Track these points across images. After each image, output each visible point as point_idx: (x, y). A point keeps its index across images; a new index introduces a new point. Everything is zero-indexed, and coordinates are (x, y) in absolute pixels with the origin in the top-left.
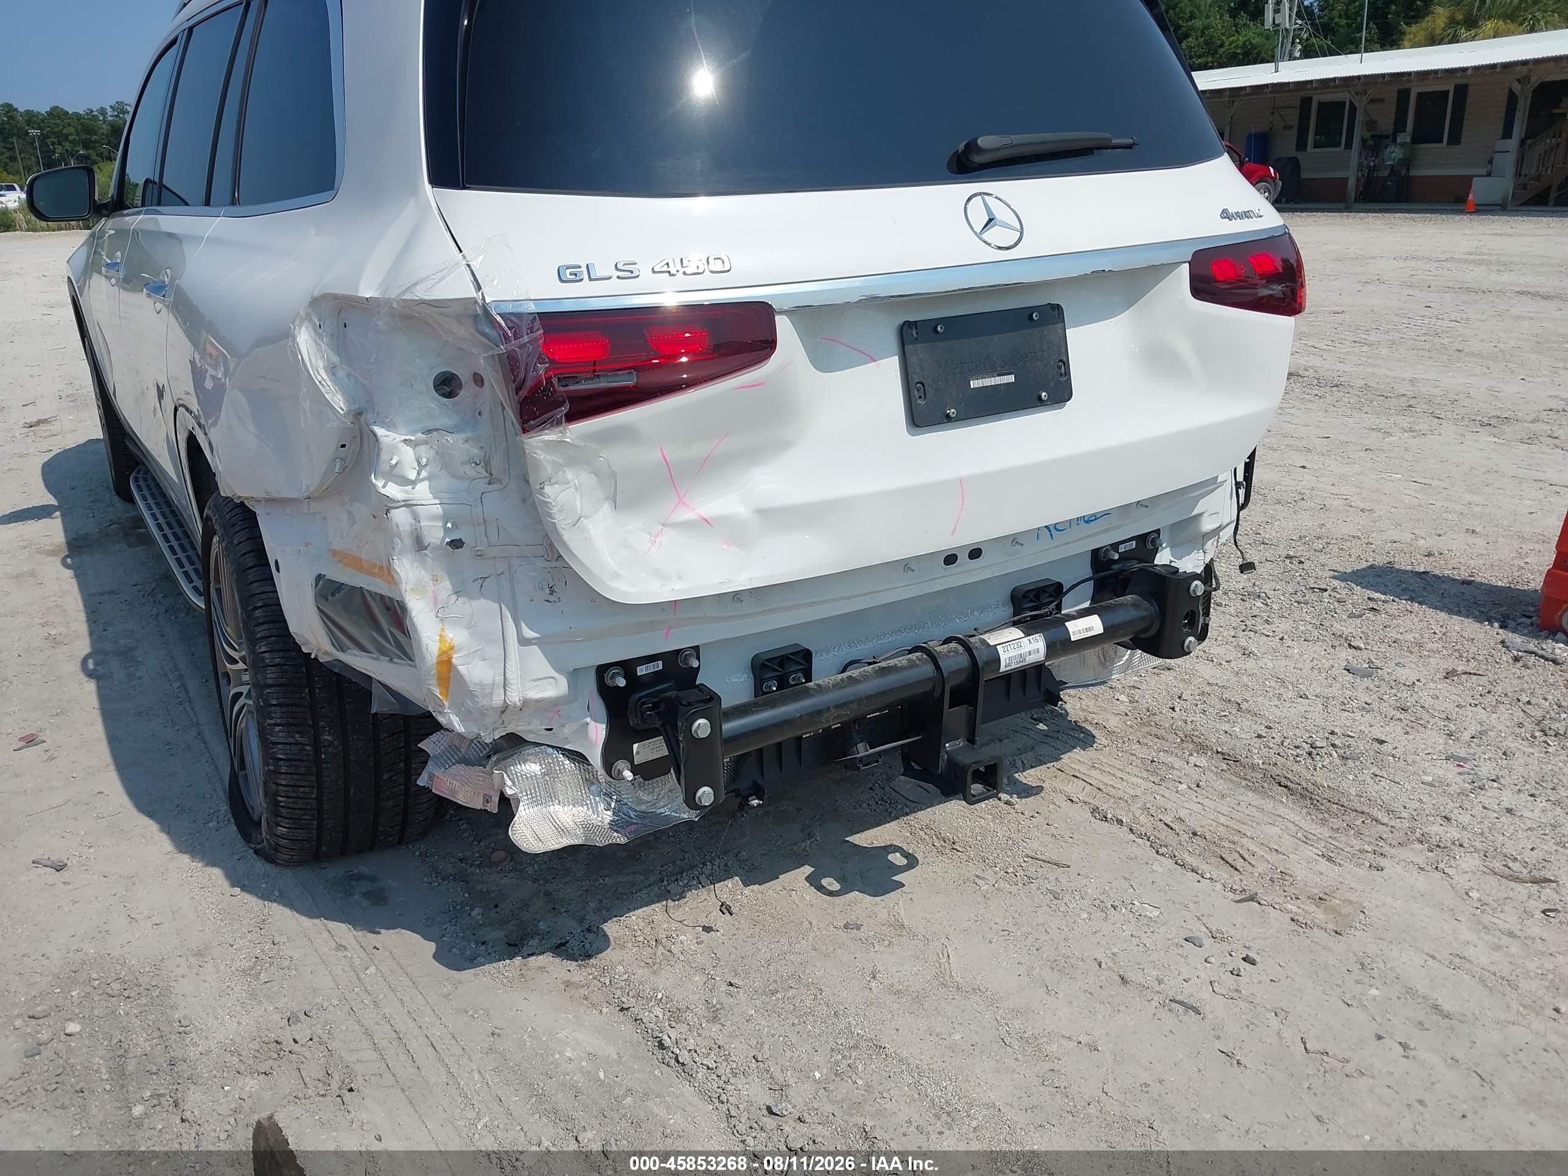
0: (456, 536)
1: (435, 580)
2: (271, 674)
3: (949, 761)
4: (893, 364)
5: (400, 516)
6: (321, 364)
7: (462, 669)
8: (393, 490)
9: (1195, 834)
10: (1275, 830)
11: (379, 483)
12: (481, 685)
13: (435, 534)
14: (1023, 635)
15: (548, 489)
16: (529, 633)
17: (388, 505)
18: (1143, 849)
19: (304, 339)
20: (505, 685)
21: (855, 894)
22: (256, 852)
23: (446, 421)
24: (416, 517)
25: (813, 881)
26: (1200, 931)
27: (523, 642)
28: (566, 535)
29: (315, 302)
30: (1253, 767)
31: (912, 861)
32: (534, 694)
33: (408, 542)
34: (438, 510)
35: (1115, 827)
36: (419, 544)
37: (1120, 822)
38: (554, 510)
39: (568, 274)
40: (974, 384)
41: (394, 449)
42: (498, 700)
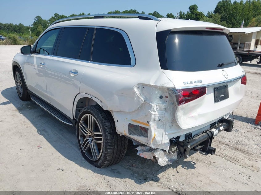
0: (160, 119)
1: (155, 125)
2: (109, 137)
3: (208, 149)
4: (213, 94)
5: (153, 116)
6: (139, 93)
7: (156, 138)
8: (153, 112)
9: (230, 157)
10: (241, 156)
11: (151, 111)
12: (158, 141)
13: (157, 119)
14: (215, 130)
15: (178, 113)
16: (167, 133)
17: (151, 114)
18: (224, 160)
19: (136, 89)
20: (162, 141)
21: (190, 169)
22: (95, 166)
23: (160, 103)
24: (155, 117)
25: (183, 167)
26: (241, 172)
27: (166, 134)
28: (179, 119)
29: (138, 84)
30: (232, 146)
31: (195, 164)
32: (166, 142)
33: (153, 120)
34: (158, 115)
35: (219, 157)
36: (154, 120)
37: (219, 156)
38: (178, 116)
39: (185, 83)
40: (221, 96)
41: (154, 107)
42: (160, 143)
